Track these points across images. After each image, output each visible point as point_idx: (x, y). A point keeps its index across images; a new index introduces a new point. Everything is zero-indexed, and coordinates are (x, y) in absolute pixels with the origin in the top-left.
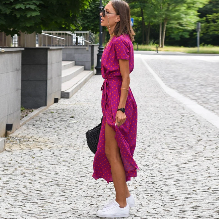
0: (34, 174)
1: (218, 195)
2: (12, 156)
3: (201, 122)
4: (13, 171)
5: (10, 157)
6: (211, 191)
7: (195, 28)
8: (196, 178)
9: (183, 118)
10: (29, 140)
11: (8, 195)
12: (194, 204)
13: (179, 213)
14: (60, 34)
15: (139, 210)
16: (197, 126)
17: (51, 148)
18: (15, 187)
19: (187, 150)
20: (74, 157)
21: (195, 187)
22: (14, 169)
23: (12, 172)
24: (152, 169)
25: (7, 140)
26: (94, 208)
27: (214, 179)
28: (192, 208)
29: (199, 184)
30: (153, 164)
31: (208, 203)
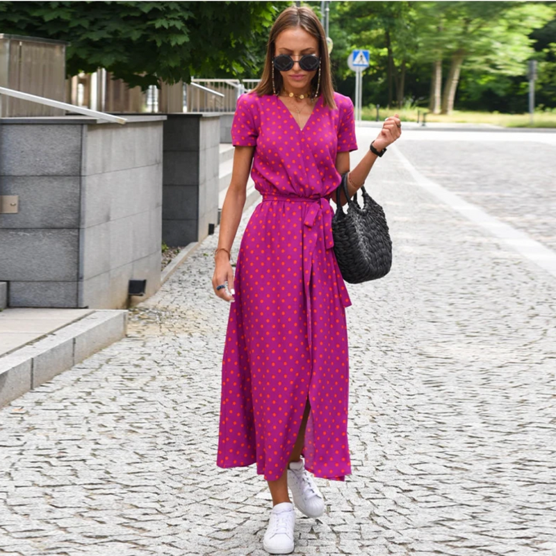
0: (179, 389)
2: (143, 349)
3: (536, 276)
4: (147, 383)
5: (139, 352)
7: (524, 73)
8: (524, 398)
9: (498, 268)
11: (134, 434)
12: (521, 455)
13: (487, 473)
15: (380, 468)
16: (528, 285)
17: (203, 333)
18: (152, 416)
19: (505, 338)
21: (522, 419)
22: (149, 378)
23: (145, 384)
24: (407, 378)
25: (130, 315)
28: (515, 463)
29: (532, 411)
30: (410, 368)
31: (550, 452)
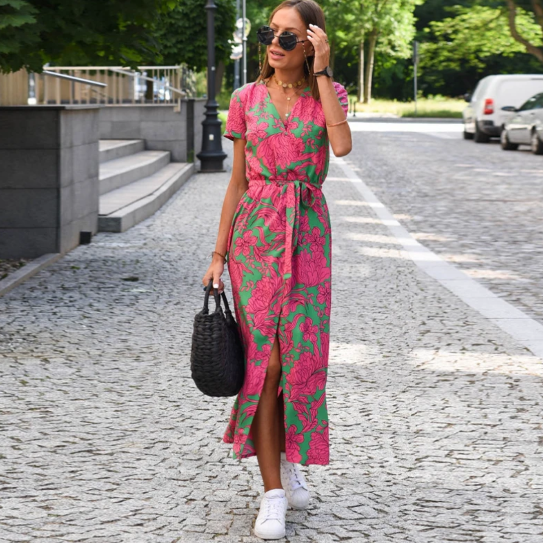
0: (24, 425)
1: (469, 470)
3: (426, 287)
6: (454, 461)
8: (419, 428)
10: (13, 337)
12: (419, 495)
14: (93, 73)
15: (313, 512)
16: (419, 297)
17: (71, 358)
20: (143, 378)
21: (419, 452)
24: (343, 406)
26: (197, 509)
27: (461, 431)
29: (427, 443)
30: (346, 395)
31: (447, 491)
